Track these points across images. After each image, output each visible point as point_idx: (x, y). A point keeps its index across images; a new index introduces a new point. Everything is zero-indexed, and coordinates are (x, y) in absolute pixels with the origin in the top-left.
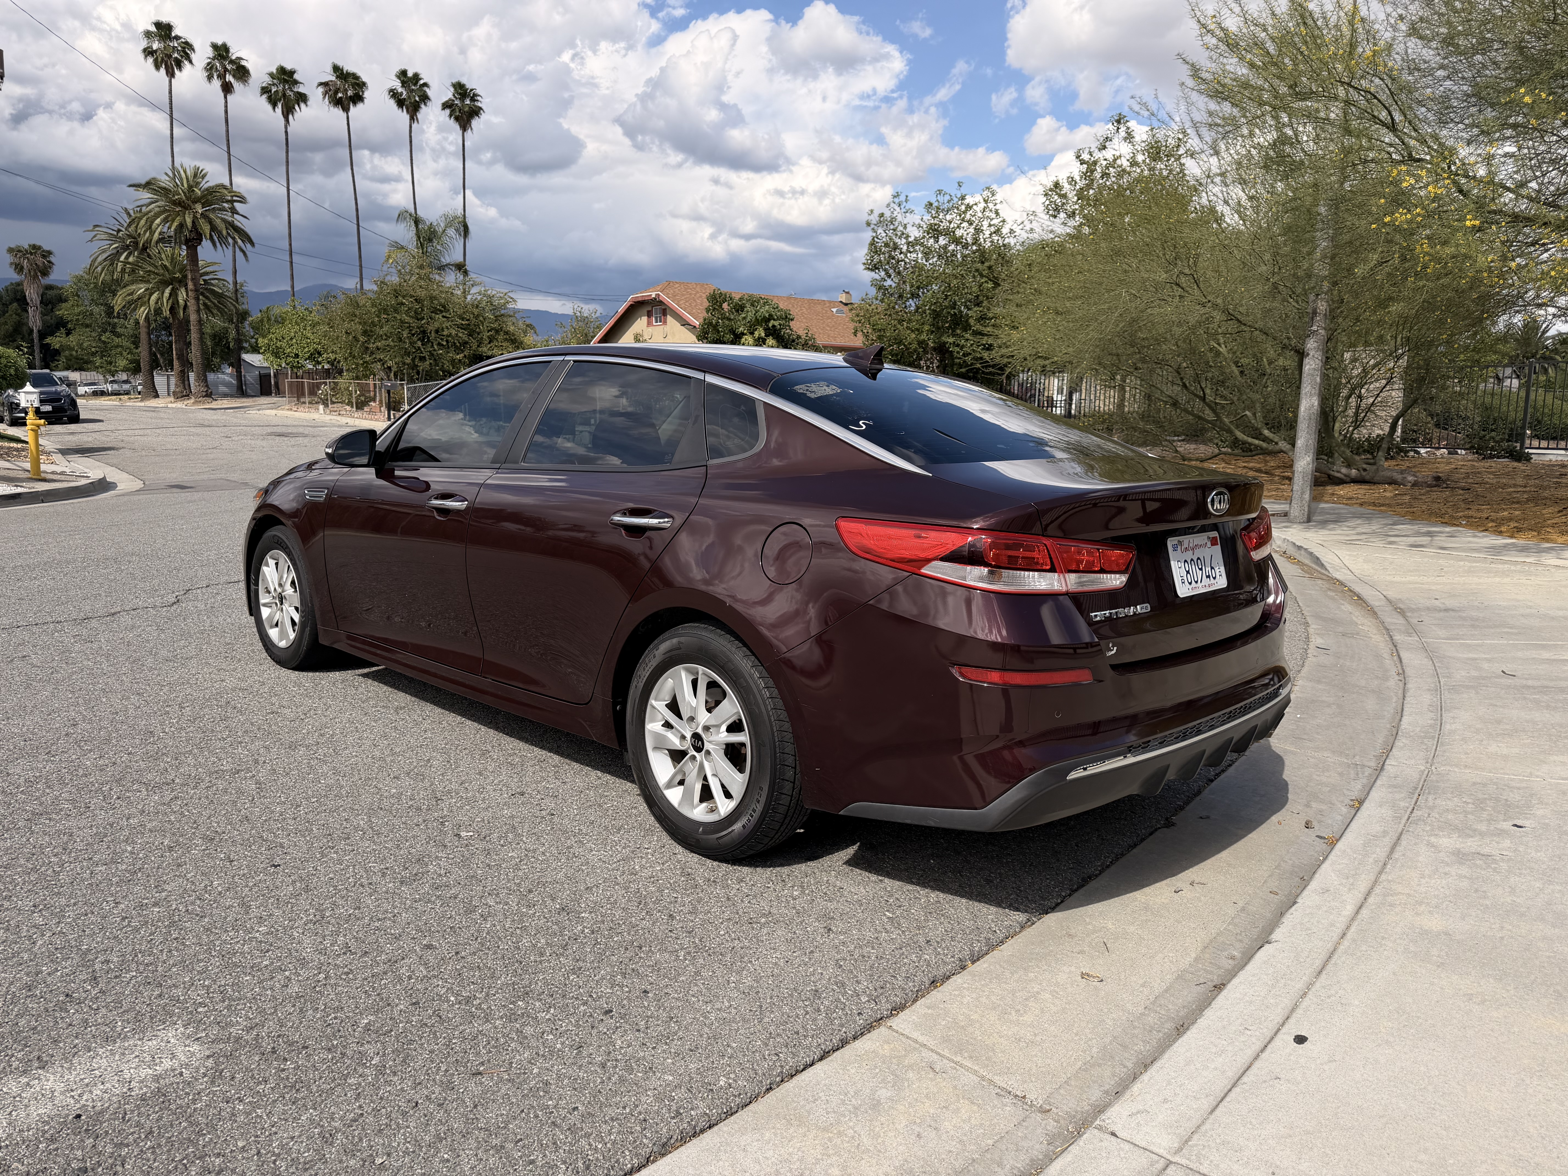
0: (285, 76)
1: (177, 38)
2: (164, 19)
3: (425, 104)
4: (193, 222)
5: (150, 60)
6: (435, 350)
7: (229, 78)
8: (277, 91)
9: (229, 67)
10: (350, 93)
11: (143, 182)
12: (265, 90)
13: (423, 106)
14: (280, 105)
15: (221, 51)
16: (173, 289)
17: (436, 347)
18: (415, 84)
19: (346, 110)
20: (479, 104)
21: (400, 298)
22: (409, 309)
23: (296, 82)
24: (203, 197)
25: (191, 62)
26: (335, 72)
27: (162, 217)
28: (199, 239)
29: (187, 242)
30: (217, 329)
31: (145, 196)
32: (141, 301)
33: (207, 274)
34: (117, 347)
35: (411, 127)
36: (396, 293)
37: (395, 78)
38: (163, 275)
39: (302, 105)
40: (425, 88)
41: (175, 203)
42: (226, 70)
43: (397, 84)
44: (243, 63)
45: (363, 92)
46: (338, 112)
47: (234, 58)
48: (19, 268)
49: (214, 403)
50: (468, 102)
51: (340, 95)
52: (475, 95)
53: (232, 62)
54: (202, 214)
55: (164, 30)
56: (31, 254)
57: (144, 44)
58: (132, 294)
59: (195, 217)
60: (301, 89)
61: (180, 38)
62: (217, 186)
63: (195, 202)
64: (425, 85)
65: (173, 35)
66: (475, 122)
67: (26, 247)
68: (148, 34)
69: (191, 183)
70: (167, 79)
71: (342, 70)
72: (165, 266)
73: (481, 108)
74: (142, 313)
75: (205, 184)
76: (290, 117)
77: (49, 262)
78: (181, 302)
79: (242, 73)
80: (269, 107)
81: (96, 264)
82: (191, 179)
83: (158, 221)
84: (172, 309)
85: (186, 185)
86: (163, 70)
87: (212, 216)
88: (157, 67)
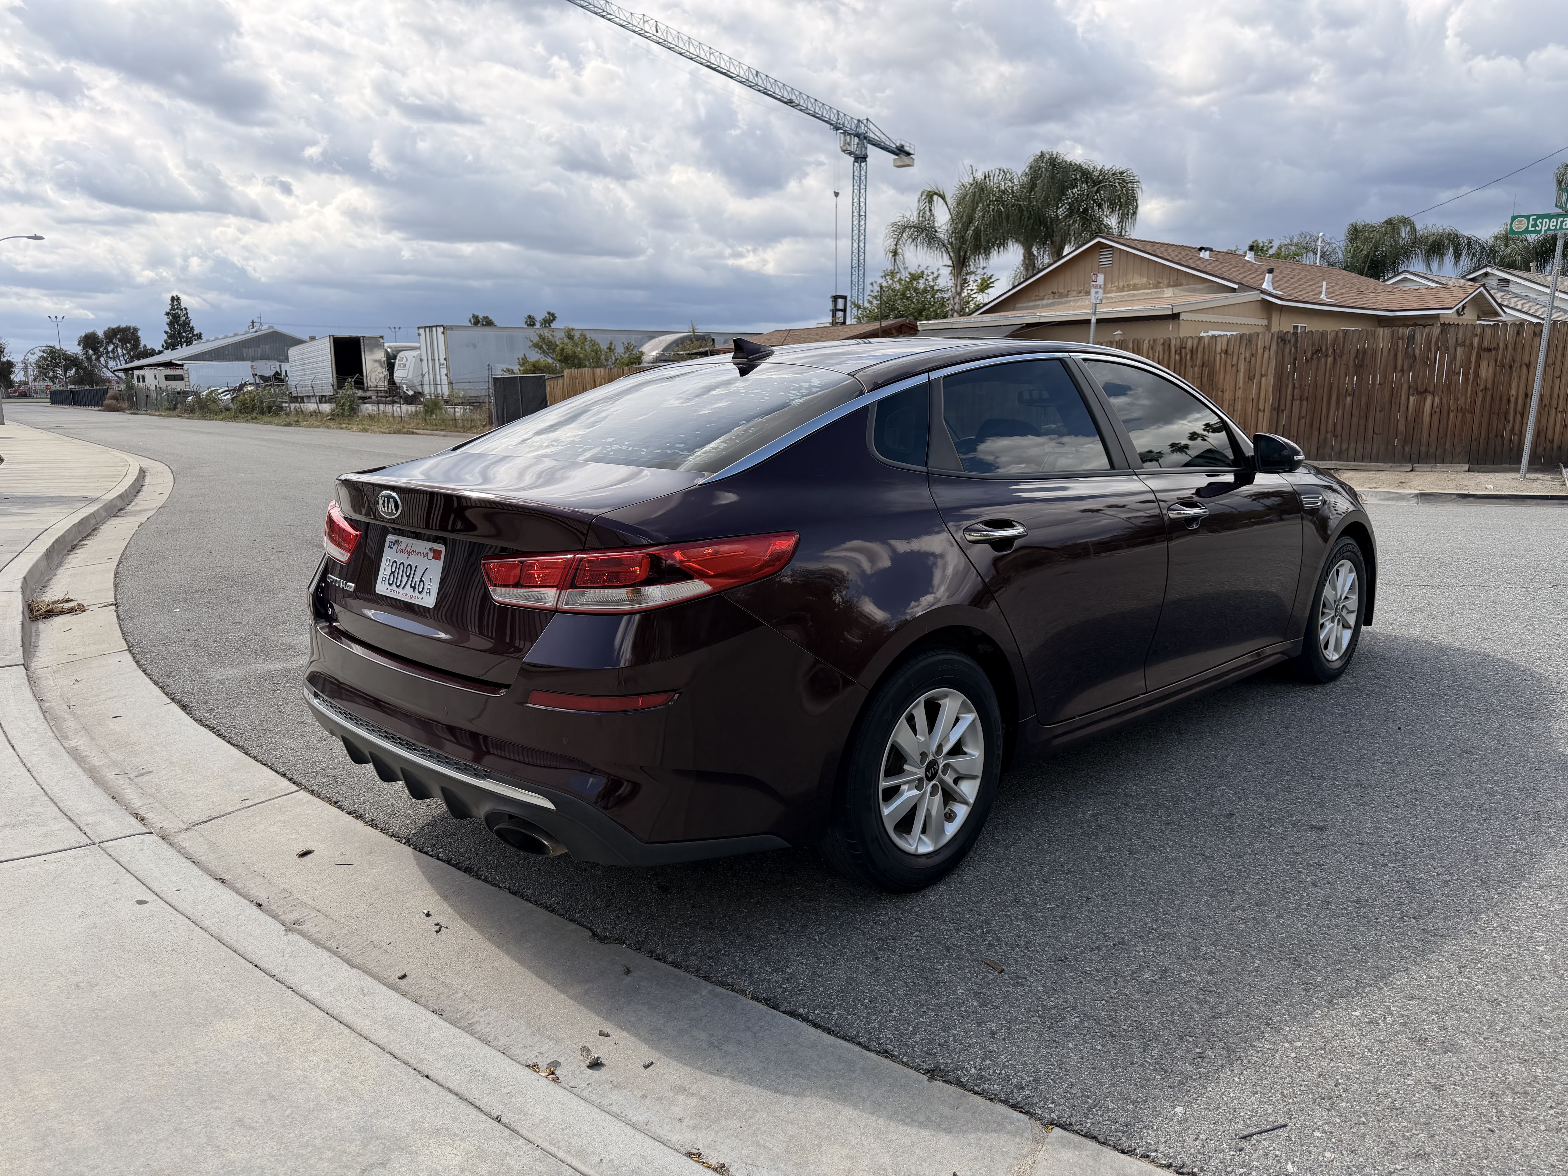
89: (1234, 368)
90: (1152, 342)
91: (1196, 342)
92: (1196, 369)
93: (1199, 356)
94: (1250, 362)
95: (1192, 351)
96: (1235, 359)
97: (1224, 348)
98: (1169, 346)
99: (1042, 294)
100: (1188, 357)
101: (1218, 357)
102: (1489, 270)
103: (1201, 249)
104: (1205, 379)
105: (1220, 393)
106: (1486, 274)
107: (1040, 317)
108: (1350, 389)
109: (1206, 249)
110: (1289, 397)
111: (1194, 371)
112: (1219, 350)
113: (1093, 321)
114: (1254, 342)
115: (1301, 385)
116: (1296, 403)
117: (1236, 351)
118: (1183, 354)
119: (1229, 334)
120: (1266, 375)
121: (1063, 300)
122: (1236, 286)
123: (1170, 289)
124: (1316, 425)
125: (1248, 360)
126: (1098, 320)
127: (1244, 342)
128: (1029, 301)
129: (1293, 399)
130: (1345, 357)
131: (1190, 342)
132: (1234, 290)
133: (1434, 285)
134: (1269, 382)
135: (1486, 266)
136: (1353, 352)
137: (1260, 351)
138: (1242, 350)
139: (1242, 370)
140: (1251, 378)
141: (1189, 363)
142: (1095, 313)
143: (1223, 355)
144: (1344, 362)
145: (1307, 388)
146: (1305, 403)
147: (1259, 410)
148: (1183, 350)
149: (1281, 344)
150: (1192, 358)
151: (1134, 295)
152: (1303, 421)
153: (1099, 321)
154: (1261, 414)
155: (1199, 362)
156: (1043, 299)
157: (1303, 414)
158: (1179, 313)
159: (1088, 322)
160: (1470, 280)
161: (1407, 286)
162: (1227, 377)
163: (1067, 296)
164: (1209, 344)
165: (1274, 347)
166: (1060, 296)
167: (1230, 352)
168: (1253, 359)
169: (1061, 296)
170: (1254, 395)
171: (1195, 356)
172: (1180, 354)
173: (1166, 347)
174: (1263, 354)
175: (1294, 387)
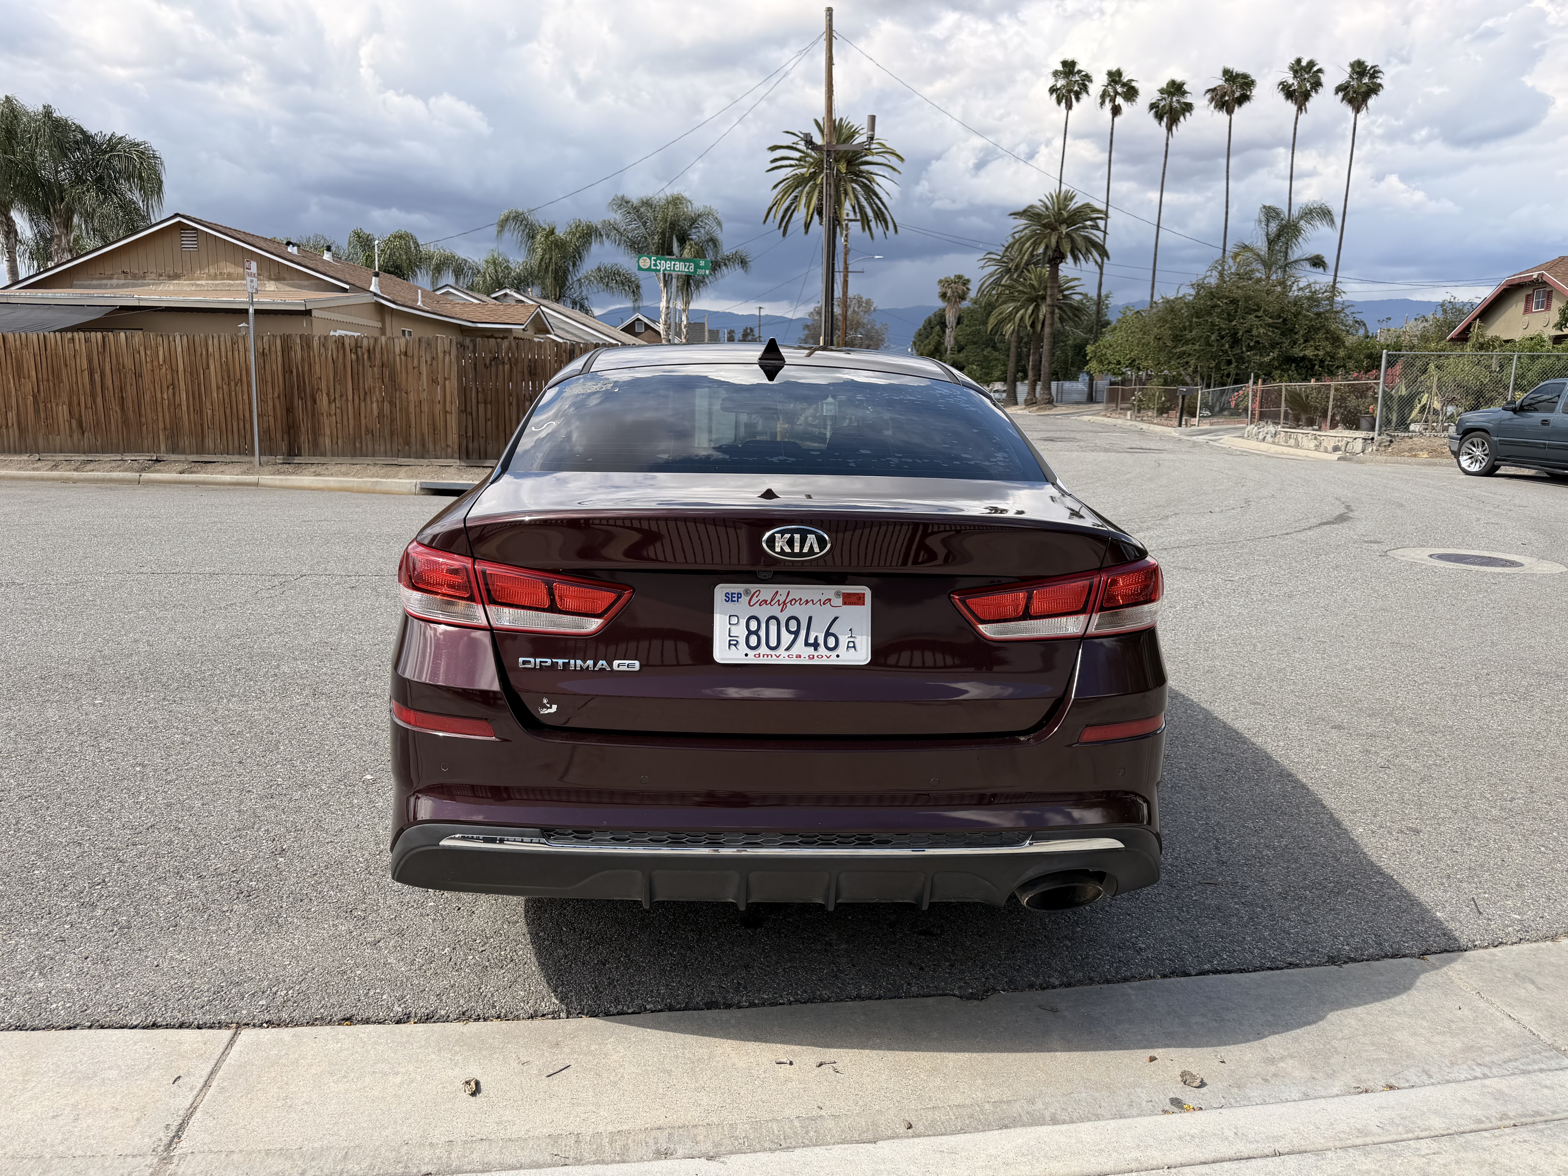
0: (1176, 88)
1: (1079, 72)
2: (1069, 58)
3: (1316, 91)
4: (1057, 242)
5: (1054, 96)
6: (1242, 352)
7: (1119, 100)
8: (1164, 106)
9: (1120, 90)
10: (1237, 94)
11: (1021, 209)
12: (1153, 106)
13: (1313, 94)
14: (1165, 119)
15: (1115, 77)
16: (1035, 306)
17: (1244, 349)
18: (1308, 73)
19: (1230, 112)
20: (1379, 81)
21: (1215, 300)
22: (1223, 310)
23: (1185, 92)
24: (1069, 217)
25: (1087, 93)
26: (1224, 76)
27: (1031, 241)
28: (1062, 257)
29: (1049, 262)
30: (1078, 341)
31: (1022, 222)
32: (1010, 317)
33: (1068, 289)
34: (995, 360)
35: (1297, 118)
36: (1212, 295)
37: (1287, 70)
38: (1030, 293)
39: (1188, 114)
40: (1320, 74)
41: (1045, 226)
42: (1116, 93)
43: (1289, 78)
44: (1134, 84)
45: (1251, 90)
46: (1223, 116)
47: (1125, 80)
48: (944, 296)
49: (1055, 409)
50: (1366, 80)
51: (1227, 98)
52: (1376, 72)
53: (1124, 85)
54: (1067, 233)
55: (1069, 67)
56: (955, 283)
57: (1051, 82)
58: (1001, 313)
59: (1060, 238)
60: (1188, 99)
61: (1081, 71)
62: (1083, 205)
63: (1061, 223)
64: (1320, 71)
65: (1076, 70)
66: (1372, 101)
67: (953, 278)
68: (1056, 74)
69: (1062, 206)
70: (1065, 112)
71: (1232, 72)
72: (1033, 285)
73: (1380, 85)
74: (1009, 328)
75: (1073, 206)
76: (1174, 128)
77: (968, 289)
78: (1041, 317)
79: (1131, 93)
80: (1155, 122)
81: (983, 288)
82: (1062, 202)
83: (1028, 244)
84: (1033, 325)
85: (1056, 209)
86: (1063, 104)
87: (1074, 235)
88: (1059, 102)
89: (416, 370)
90: (322, 339)
91: (372, 341)
92: (375, 369)
93: (378, 355)
94: (431, 365)
95: (369, 351)
96: (416, 361)
97: (403, 350)
98: (343, 344)
99: (108, 273)
100: (366, 356)
101: (398, 358)
102: (508, 291)
103: (288, 243)
104: (386, 380)
105: (404, 395)
106: (506, 295)
107: (139, 299)
108: (527, 395)
109: (294, 245)
110: (474, 401)
111: (373, 371)
112: (397, 351)
113: (251, 311)
114: (433, 346)
115: (483, 390)
116: (481, 407)
117: (416, 354)
118: (360, 354)
119: (356, 334)
120: (449, 378)
121: (140, 282)
122: (347, 287)
123: (272, 282)
124: (501, 428)
125: (429, 363)
126: (255, 310)
127: (423, 345)
128: (92, 279)
129: (478, 402)
130: (519, 365)
131: (365, 342)
132: (345, 290)
133: (476, 301)
134: (452, 385)
135: (505, 288)
136: (526, 361)
137: (441, 355)
138: (423, 353)
139: (425, 373)
140: (435, 381)
141: (367, 363)
142: (252, 303)
143: (403, 357)
144: (519, 370)
145: (489, 392)
146: (489, 406)
147: (446, 412)
148: (359, 349)
149: (461, 350)
150: (369, 357)
151: (230, 285)
152: (489, 423)
153: (257, 312)
154: (448, 416)
155: (378, 362)
156: (111, 278)
157: (489, 416)
158: (310, 310)
159: (246, 311)
160: (495, 298)
161: (450, 298)
162: (410, 379)
163: (144, 278)
164: (386, 344)
165: (454, 352)
166: (138, 278)
167: (410, 353)
168: (435, 363)
169: (135, 277)
170: (439, 397)
171: (373, 357)
172: (356, 353)
173: (340, 346)
174: (444, 358)
175: (477, 392)
